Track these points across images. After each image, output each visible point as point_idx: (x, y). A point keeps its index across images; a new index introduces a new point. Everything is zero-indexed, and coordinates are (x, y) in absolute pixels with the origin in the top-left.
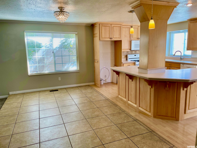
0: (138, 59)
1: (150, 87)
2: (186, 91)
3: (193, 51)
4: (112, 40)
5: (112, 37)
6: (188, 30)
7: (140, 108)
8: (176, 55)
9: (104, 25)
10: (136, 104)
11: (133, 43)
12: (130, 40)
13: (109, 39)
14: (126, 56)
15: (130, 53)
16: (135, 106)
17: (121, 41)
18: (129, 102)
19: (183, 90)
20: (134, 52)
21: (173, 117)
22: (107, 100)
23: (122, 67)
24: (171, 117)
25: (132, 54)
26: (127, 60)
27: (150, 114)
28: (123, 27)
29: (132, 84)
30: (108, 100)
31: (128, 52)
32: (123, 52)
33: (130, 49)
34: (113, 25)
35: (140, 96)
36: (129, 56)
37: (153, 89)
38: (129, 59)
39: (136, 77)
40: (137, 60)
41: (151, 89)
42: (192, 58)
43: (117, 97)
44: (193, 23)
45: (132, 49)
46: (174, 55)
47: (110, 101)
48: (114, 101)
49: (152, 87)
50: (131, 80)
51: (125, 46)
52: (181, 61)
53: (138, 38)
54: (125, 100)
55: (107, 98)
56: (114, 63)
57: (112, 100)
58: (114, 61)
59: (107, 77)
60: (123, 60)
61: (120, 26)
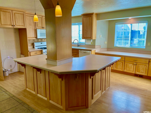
0: (46, 47)
1: (61, 79)
2: (93, 79)
3: (86, 40)
4: (14, 27)
5: (14, 24)
6: (82, 23)
7: (51, 101)
8: (74, 42)
9: (3, 10)
10: (46, 97)
11: (39, 31)
12: (35, 29)
13: (11, 27)
14: (33, 44)
15: (36, 41)
16: (46, 99)
17: (25, 29)
18: (39, 95)
19: (90, 78)
20: (40, 40)
21: (83, 106)
22: (12, 97)
23: (29, 57)
24: (82, 106)
25: (38, 42)
26: (34, 48)
27: (61, 107)
28: (26, 15)
29: (41, 76)
30: (14, 97)
31: (34, 40)
32: (29, 40)
33: (36, 38)
34: (14, 12)
35: (51, 89)
36: (36, 44)
37: (63, 82)
38: (35, 47)
39: (45, 70)
40: (44, 48)
41: (62, 81)
42: (86, 45)
43: (25, 91)
44: (86, 17)
45: (38, 37)
46: (73, 42)
47: (15, 98)
48: (21, 97)
49: (62, 80)
50: (39, 72)
51: (30, 35)
52: (78, 47)
53: (43, 28)
54: (34, 93)
55: (12, 94)
56: (20, 52)
57: (19, 97)
58: (19, 49)
59: (13, 66)
60: (30, 48)
61: (23, 13)
